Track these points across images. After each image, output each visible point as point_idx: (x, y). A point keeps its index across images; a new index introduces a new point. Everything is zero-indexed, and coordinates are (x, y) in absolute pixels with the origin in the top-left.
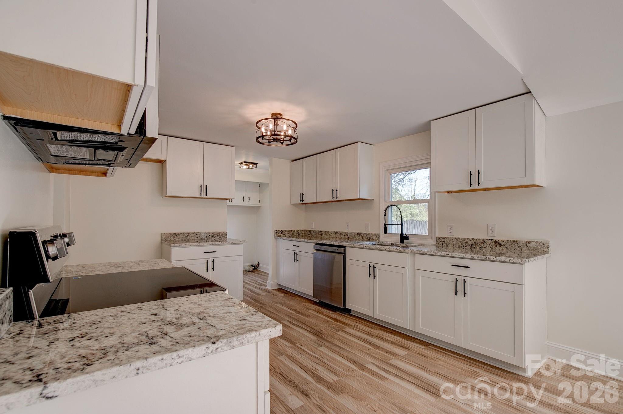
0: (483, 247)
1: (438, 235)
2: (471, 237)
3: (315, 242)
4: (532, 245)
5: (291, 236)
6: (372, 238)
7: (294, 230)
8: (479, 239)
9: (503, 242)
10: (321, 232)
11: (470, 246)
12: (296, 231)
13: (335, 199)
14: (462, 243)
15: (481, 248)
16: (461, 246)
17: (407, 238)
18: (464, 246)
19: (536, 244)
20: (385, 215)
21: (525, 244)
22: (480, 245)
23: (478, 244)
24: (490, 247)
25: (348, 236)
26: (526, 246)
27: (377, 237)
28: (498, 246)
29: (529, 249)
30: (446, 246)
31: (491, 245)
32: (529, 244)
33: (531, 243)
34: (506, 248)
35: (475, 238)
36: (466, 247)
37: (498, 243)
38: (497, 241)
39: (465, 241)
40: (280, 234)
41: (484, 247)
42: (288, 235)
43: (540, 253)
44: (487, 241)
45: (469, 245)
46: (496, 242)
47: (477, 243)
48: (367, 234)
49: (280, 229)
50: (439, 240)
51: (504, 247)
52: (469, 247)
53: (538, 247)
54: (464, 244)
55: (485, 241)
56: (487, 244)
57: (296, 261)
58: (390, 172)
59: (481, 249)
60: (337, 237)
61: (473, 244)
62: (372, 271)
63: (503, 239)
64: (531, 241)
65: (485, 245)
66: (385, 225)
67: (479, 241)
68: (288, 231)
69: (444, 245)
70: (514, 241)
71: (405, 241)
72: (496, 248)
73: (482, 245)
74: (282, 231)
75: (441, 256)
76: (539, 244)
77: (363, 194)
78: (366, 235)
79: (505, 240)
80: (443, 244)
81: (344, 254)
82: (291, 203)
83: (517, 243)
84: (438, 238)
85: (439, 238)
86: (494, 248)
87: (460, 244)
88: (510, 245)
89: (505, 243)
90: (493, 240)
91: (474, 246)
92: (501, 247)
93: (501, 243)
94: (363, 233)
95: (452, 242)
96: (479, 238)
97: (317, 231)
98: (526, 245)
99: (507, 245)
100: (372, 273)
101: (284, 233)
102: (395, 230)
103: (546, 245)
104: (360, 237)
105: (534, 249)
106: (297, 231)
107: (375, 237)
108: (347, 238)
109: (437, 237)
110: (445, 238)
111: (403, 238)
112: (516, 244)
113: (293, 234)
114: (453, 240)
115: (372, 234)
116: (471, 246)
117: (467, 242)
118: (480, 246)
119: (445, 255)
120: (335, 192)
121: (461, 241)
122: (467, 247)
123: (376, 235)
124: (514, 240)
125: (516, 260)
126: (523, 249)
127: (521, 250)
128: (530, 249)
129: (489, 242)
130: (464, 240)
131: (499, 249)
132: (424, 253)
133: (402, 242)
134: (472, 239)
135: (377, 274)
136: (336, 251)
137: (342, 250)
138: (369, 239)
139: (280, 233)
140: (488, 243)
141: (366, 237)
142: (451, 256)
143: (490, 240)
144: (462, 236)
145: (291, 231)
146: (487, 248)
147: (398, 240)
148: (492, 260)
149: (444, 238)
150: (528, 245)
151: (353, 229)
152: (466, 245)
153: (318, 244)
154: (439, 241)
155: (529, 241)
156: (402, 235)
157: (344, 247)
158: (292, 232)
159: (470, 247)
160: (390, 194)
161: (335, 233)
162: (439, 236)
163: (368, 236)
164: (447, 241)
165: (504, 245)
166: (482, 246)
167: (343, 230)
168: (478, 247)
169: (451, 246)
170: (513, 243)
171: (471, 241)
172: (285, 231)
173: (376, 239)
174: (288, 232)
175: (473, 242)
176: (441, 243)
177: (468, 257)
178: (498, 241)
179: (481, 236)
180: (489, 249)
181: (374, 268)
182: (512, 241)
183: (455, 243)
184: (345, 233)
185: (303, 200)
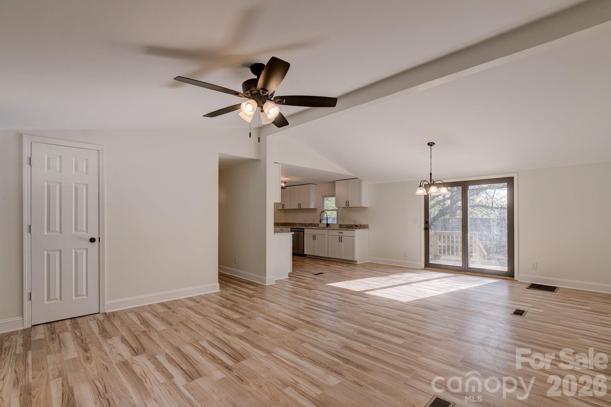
1: (340, 224)
2: (349, 224)
3: (291, 227)
9: (358, 225)
10: (292, 223)
13: (299, 208)
17: (329, 225)
20: (320, 216)
25: (305, 225)
43: (365, 228)
48: (314, 224)
58: (323, 197)
62: (314, 237)
66: (320, 219)
70: (361, 225)
73: (352, 227)
75: (338, 230)
77: (312, 206)
81: (304, 232)
82: (278, 209)
95: (344, 226)
98: (363, 226)
100: (314, 238)
102: (325, 222)
104: (311, 225)
106: (282, 223)
107: (317, 225)
110: (342, 224)
111: (328, 225)
120: (299, 205)
123: (318, 224)
125: (353, 229)
129: (354, 225)
130: (347, 225)
132: (335, 230)
133: (327, 226)
135: (316, 239)
136: (300, 231)
138: (315, 226)
144: (347, 224)
145: (274, 224)
147: (326, 226)
151: (308, 222)
153: (292, 228)
156: (327, 224)
157: (304, 229)
160: (323, 206)
161: (300, 224)
176: (341, 227)
177: (345, 230)
179: (353, 224)
181: (315, 236)
184: (304, 223)
185: (284, 208)
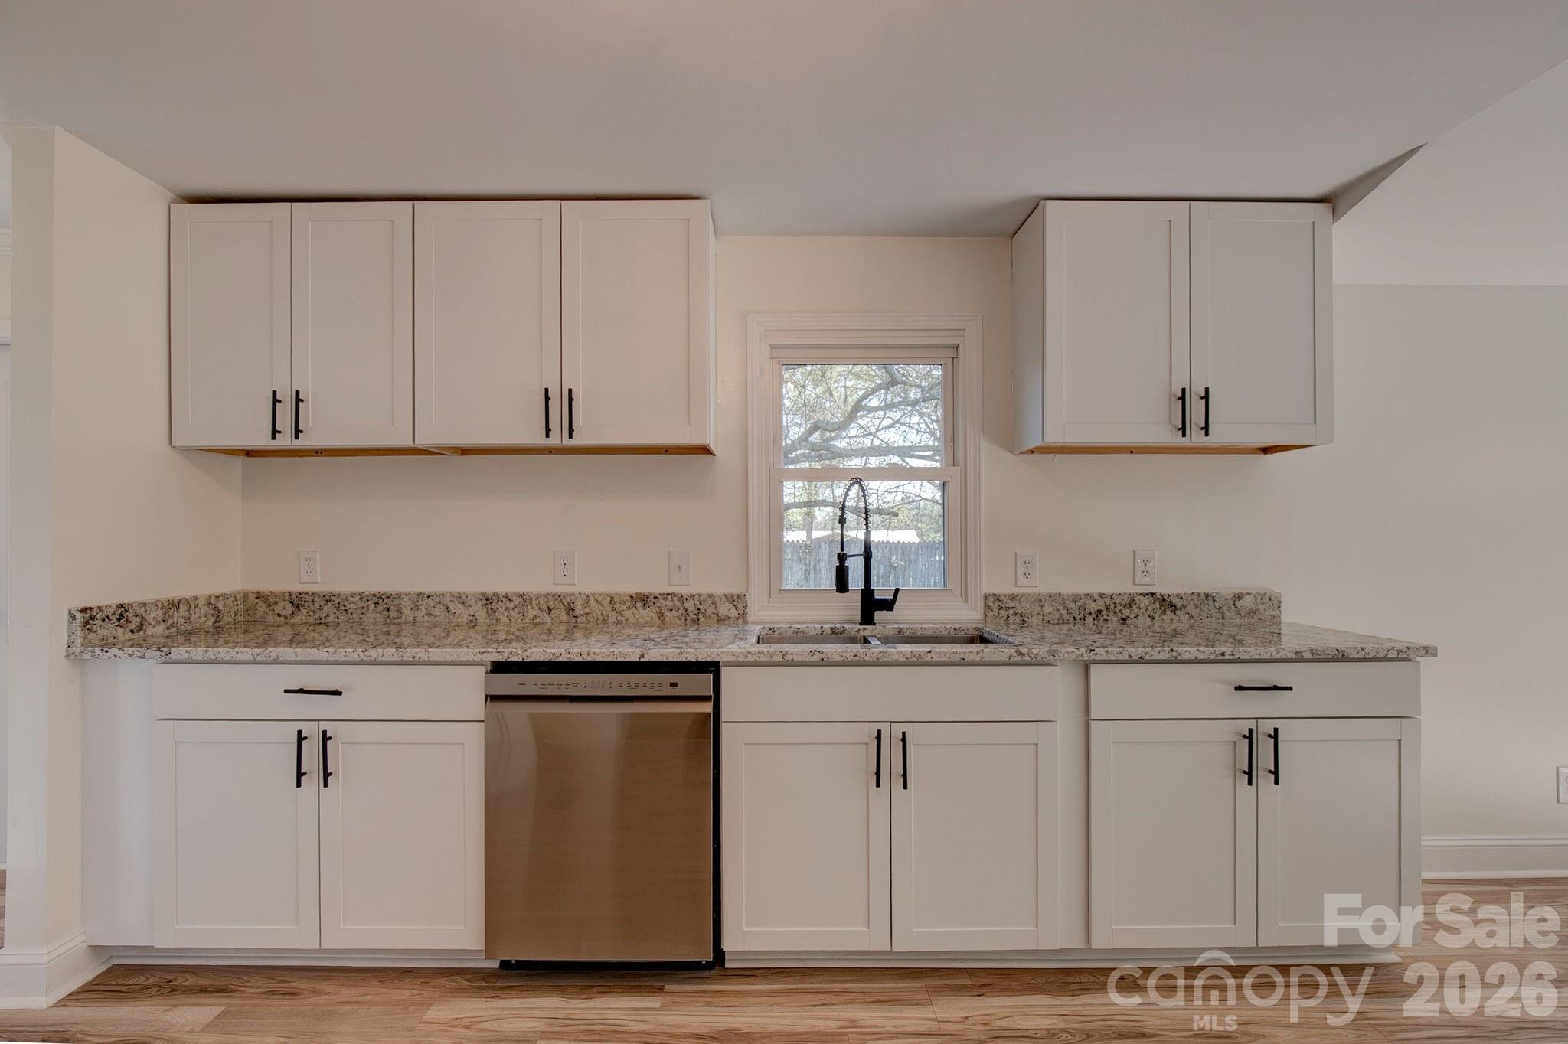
0: (1129, 617)
1: (988, 588)
2: (1094, 590)
4: (1247, 603)
5: (179, 633)
6: (711, 610)
7: (196, 598)
8: (1120, 594)
9: (1182, 598)
11: (1094, 615)
12: (202, 602)
14: (1071, 609)
15: (1123, 619)
16: (1066, 617)
18: (1074, 618)
19: (1256, 598)
21: (1231, 602)
22: (1121, 611)
23: (1117, 610)
24: (1147, 616)
26: (1233, 606)
27: (740, 606)
28: (1168, 612)
29: (1240, 614)
30: (1018, 621)
31: (1150, 609)
32: (1241, 601)
33: (1245, 598)
34: (1187, 616)
35: (1107, 589)
36: (1080, 619)
37: (1167, 604)
38: (1166, 597)
39: (1079, 604)
40: (108, 630)
41: (1131, 617)
42: (160, 629)
44: (1141, 597)
45: (1090, 614)
46: (1164, 600)
47: (1112, 606)
48: (682, 599)
49: (107, 598)
50: (997, 604)
51: (1184, 611)
52: (1089, 619)
53: (1260, 606)
54: (1075, 613)
55: (1136, 599)
56: (1139, 608)
57: (312, 781)
59: (1123, 624)
60: (503, 619)
61: (1100, 611)
63: (1181, 590)
64: (1245, 592)
65: (1136, 611)
67: (1117, 601)
68: (157, 605)
69: (1012, 618)
70: (1207, 596)
71: (879, 615)
72: (1163, 617)
73: (1126, 612)
74: (121, 606)
75: (1197, 661)
76: (1262, 599)
78: (677, 603)
79: (1185, 594)
80: (1008, 617)
83: (1214, 600)
84: (991, 599)
85: (997, 598)
86: (1157, 617)
87: (1065, 612)
88: (1196, 607)
89: (1186, 603)
90: (1155, 594)
91: (1105, 617)
92: (1175, 613)
93: (1176, 601)
94: (665, 596)
95: (1038, 609)
96: (1118, 592)
97: (353, 595)
98: (1234, 604)
99: (1190, 608)
101: (135, 622)
103: (1276, 602)
105: (1252, 612)
106: (209, 604)
107: (725, 609)
108: (564, 618)
109: (986, 597)
110: (1018, 595)
112: (1211, 604)
113: (188, 620)
114: (1040, 600)
115: (710, 596)
116: (1097, 616)
117: (1084, 606)
118: (1122, 613)
119: (1212, 657)
121: (1067, 602)
122: (1084, 620)
124: (1206, 592)
126: (1228, 614)
127: (1223, 618)
128: (1243, 614)
129: (1146, 601)
130: (1076, 598)
131: (1172, 620)
132: (1134, 658)
134: (1100, 595)
136: (670, 691)
137: (701, 683)
139: (108, 624)
140: (1142, 605)
141: (682, 611)
142: (1232, 657)
143: (1148, 594)
144: (1070, 588)
145: (175, 604)
146: (1140, 618)
148: (1354, 658)
149: (1013, 598)
150: (1239, 603)
151: (606, 578)
152: (1082, 615)
154: (995, 609)
155: (1240, 593)
157: (712, 668)
158: (183, 608)
159: (1094, 619)
162: (995, 592)
163: (690, 605)
164: (1022, 606)
165: (1184, 607)
166: (1128, 614)
167: (539, 582)
168: (1115, 619)
169: (1035, 620)
170: (1205, 601)
171: (1095, 601)
172: (144, 604)
173: (734, 613)
174: (160, 613)
175: (1101, 604)
176: (1003, 613)
177: (1285, 657)
178: (1169, 596)
179: (1120, 585)
180: (1144, 621)
182: (1203, 596)
183: (1047, 609)
184: (558, 597)
